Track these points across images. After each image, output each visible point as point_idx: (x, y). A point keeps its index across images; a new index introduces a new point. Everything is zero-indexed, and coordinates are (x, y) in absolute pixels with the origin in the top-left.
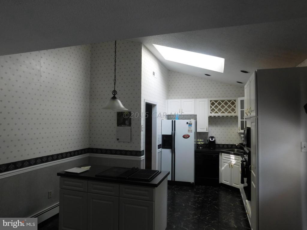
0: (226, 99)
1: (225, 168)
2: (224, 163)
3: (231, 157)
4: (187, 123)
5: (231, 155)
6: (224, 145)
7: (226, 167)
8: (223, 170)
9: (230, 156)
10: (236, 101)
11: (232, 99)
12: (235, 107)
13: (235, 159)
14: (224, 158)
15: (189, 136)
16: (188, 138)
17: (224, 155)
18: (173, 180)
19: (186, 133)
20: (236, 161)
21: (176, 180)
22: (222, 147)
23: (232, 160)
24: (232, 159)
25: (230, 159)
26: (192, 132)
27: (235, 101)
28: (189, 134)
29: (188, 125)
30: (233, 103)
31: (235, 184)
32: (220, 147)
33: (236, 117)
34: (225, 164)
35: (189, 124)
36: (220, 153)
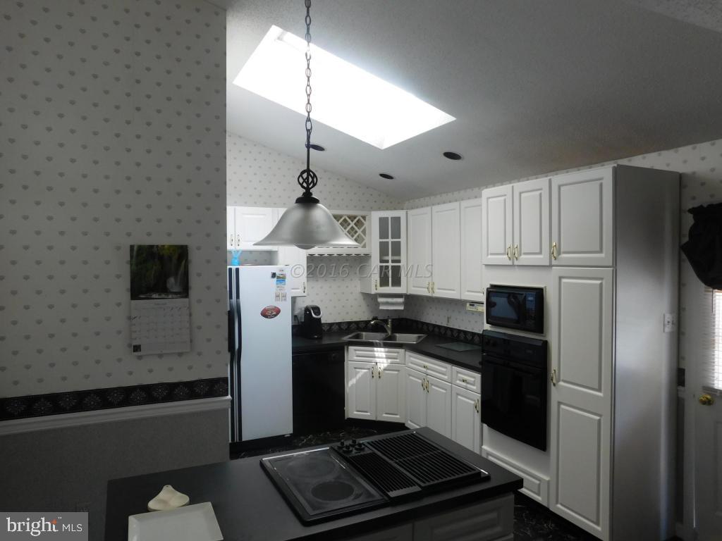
0: (346, 212)
1: (357, 381)
2: (355, 368)
3: (377, 354)
4: (274, 275)
5: (375, 349)
6: (349, 323)
7: (360, 378)
8: (352, 385)
9: (373, 351)
10: (367, 218)
11: (358, 213)
12: (364, 232)
13: (387, 358)
14: (356, 358)
15: (278, 311)
16: (275, 315)
17: (356, 350)
18: (237, 439)
19: (270, 302)
20: (389, 361)
21: (245, 438)
22: (346, 329)
23: (378, 360)
24: (379, 358)
25: (375, 357)
26: (285, 300)
27: (364, 218)
28: (279, 305)
29: (275, 279)
30: (359, 224)
31: (386, 414)
32: (342, 329)
33: (367, 257)
34: (357, 373)
35: (278, 277)
36: (346, 347)
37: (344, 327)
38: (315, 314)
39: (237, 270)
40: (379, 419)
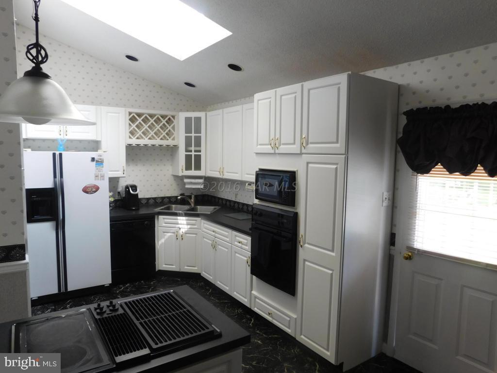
0: (158, 112)
1: (165, 241)
2: (164, 232)
3: (180, 222)
4: (93, 159)
5: (179, 218)
6: (163, 198)
7: (167, 239)
8: (162, 243)
9: (177, 219)
10: (176, 117)
11: (169, 113)
12: (173, 128)
13: (188, 224)
14: (164, 225)
15: (97, 189)
16: (95, 192)
17: (164, 219)
18: (63, 290)
19: (91, 181)
20: (189, 226)
21: (70, 289)
22: (160, 203)
23: (180, 226)
24: (181, 224)
25: (178, 224)
26: (103, 179)
27: (173, 117)
28: (98, 183)
29: (95, 163)
30: (169, 121)
32: (157, 203)
33: (175, 148)
34: (166, 235)
35: (97, 161)
36: (156, 217)
37: (159, 201)
38: (133, 191)
39: (61, 155)
40: (182, 270)
